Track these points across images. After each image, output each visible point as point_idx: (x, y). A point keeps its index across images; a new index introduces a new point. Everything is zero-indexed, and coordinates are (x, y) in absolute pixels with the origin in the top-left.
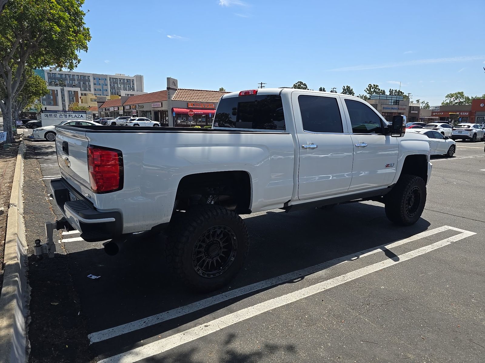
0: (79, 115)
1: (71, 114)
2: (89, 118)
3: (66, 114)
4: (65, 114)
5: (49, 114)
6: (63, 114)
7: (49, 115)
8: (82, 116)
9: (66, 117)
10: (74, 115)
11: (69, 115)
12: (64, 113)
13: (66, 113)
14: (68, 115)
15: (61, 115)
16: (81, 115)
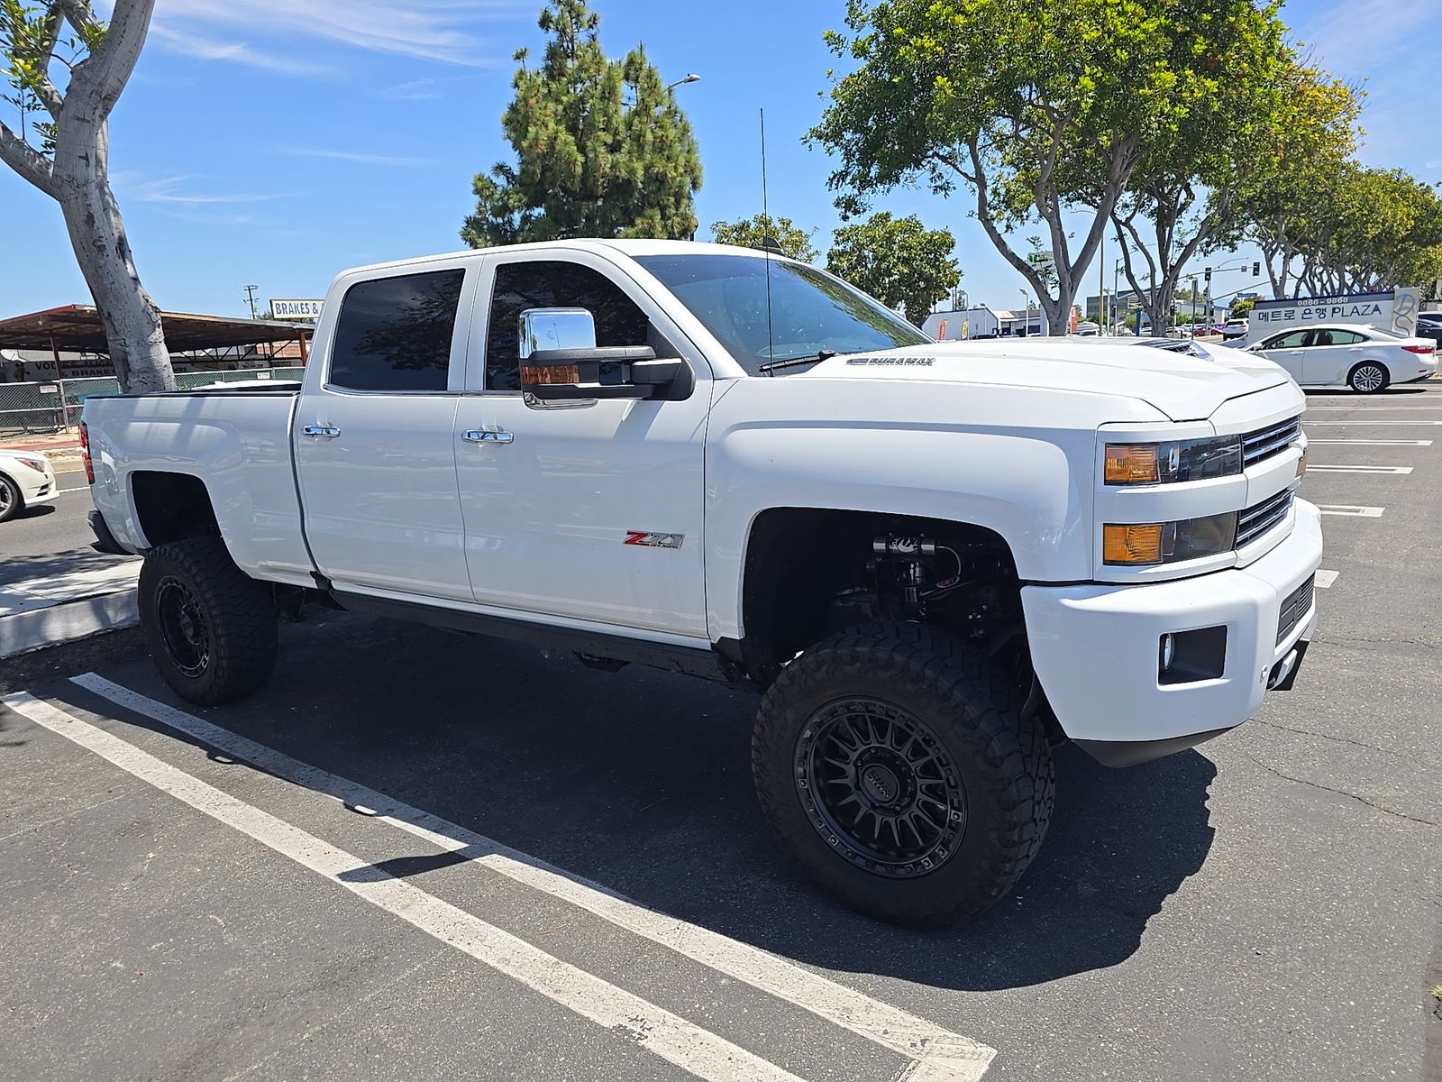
0: (1369, 306)
1: (1340, 306)
2: (1403, 312)
3: (1324, 307)
4: (1321, 307)
5: (1270, 311)
6: (1313, 309)
7: (1270, 315)
8: (1377, 309)
9: (1322, 316)
10: (1348, 307)
11: (1334, 309)
12: (1319, 304)
13: (1325, 304)
14: (1329, 308)
15: (1307, 311)
16: (1373, 304)
